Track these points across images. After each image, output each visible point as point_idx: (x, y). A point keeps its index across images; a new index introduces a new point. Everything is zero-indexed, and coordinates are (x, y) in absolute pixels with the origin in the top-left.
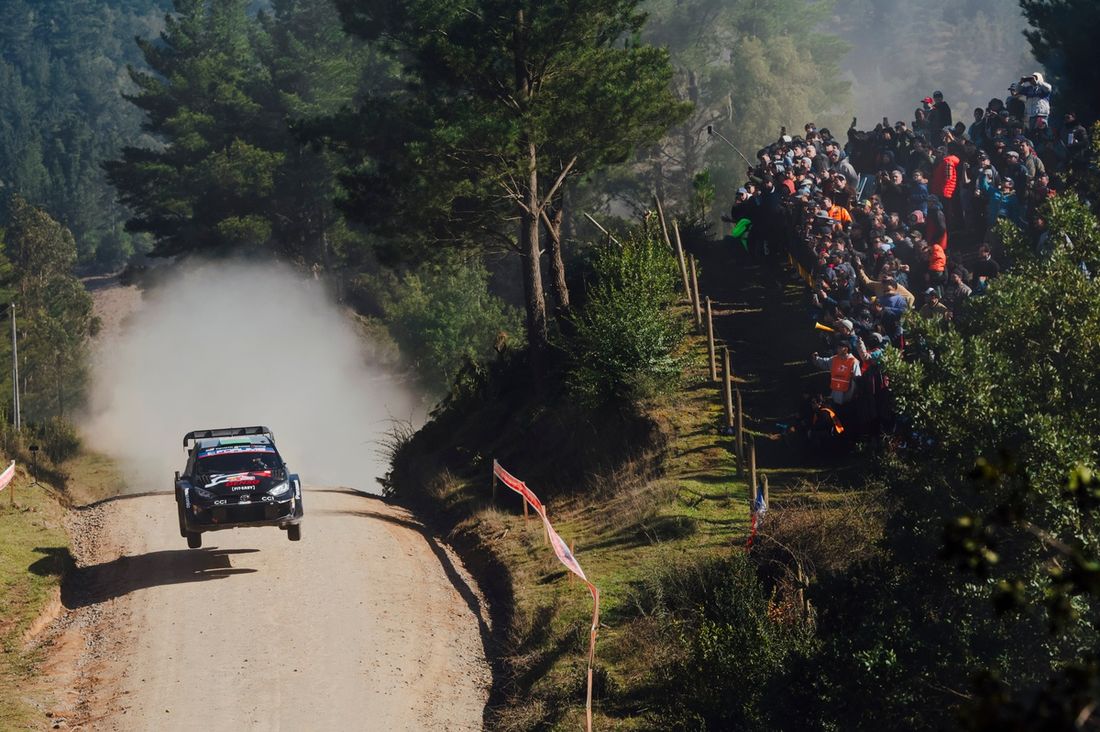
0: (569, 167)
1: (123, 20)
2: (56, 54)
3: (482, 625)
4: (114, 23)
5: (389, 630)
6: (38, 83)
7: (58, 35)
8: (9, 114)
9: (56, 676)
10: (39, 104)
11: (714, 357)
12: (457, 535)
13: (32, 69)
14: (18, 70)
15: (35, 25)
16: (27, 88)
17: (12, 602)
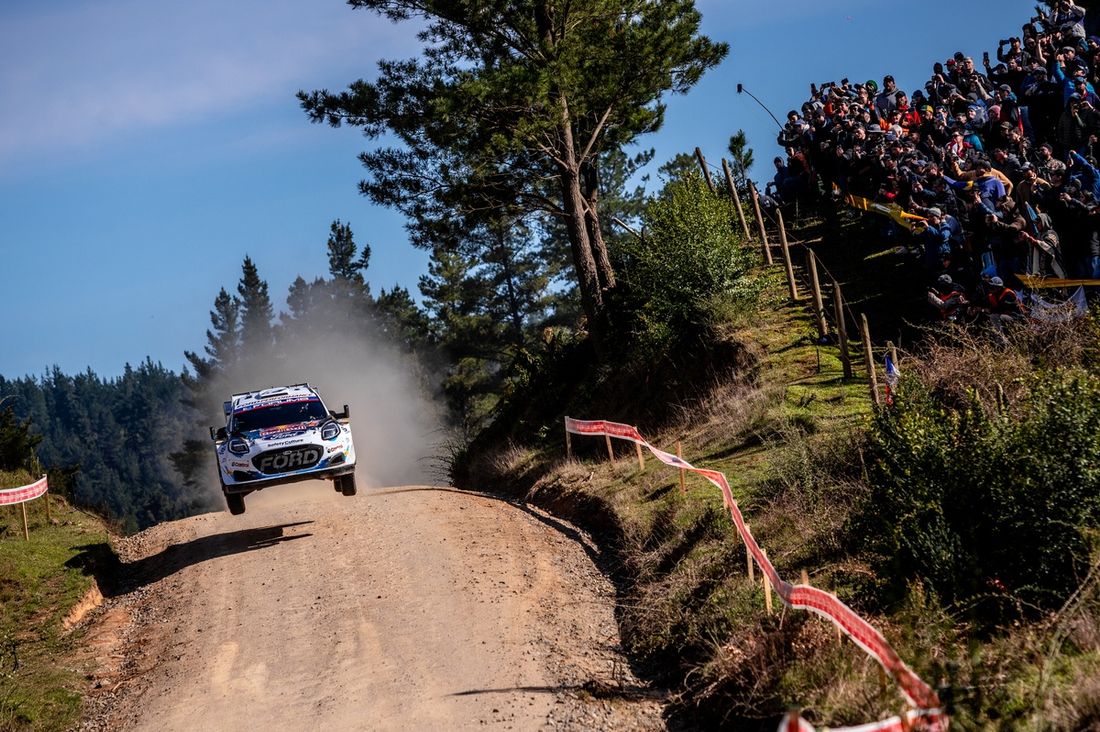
0: (605, 118)
1: (189, 428)
2: (141, 458)
3: (588, 549)
4: (183, 431)
5: (482, 556)
6: (131, 479)
7: (142, 444)
8: (113, 504)
9: (98, 646)
10: (134, 494)
11: (793, 280)
12: (536, 494)
13: (127, 470)
14: (116, 471)
15: (126, 439)
16: (124, 484)
17: (48, 594)
